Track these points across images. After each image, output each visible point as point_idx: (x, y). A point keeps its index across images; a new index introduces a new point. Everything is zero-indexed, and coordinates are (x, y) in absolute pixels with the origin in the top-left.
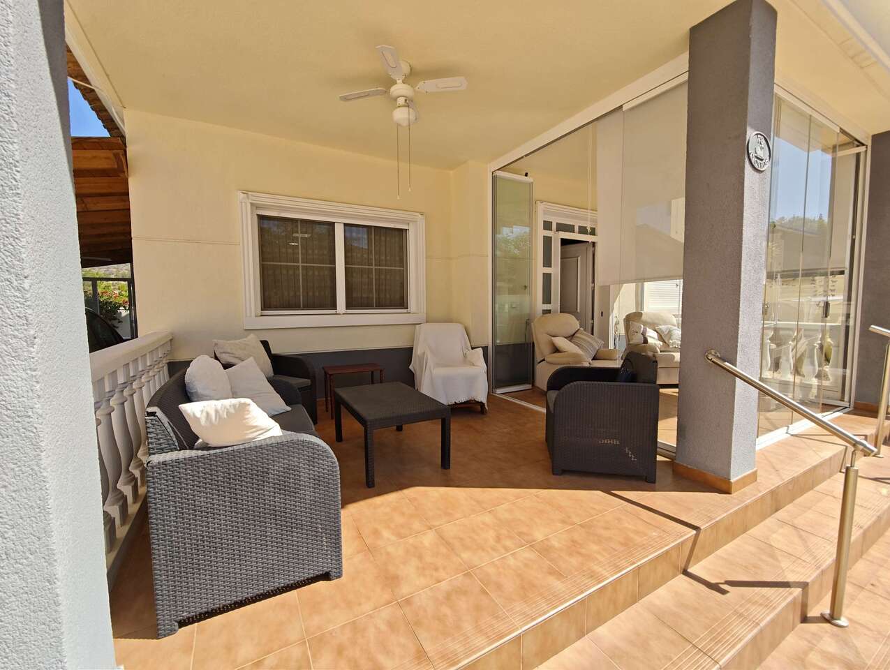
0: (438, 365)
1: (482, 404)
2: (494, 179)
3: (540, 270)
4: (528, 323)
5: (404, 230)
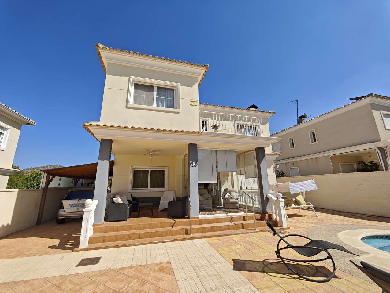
2: (182, 159)
5: (164, 171)
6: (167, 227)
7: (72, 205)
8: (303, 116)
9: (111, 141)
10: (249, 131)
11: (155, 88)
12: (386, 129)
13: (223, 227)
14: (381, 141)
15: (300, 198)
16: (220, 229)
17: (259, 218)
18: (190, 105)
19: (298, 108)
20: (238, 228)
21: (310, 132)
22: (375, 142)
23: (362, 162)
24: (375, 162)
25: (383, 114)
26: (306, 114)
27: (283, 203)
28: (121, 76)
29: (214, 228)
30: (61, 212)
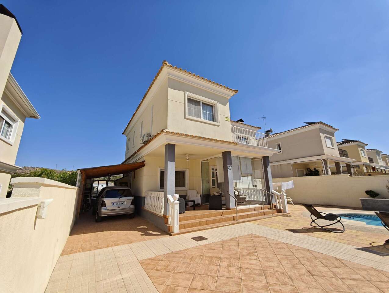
0: (192, 197)
1: (200, 204)
2: (201, 162)
3: (212, 179)
4: (209, 190)
5: (185, 172)
6: (218, 216)
7: (113, 203)
8: (269, 131)
9: (174, 145)
10: (243, 141)
11: (201, 104)
12: (327, 147)
13: (254, 215)
14: (324, 155)
16: (252, 215)
17: (269, 207)
18: (226, 120)
19: (265, 124)
20: (262, 215)
21: (277, 144)
22: (321, 155)
23: (309, 169)
24: (317, 169)
25: (325, 136)
26: (272, 129)
27: (286, 196)
28: (179, 91)
29: (249, 215)
30: (102, 210)
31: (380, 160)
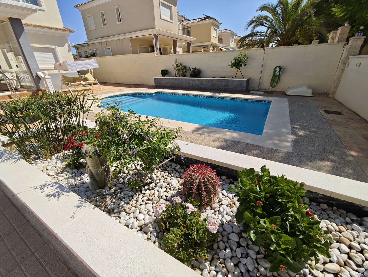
12: (161, 19)
14: (155, 28)
15: (89, 76)
17: (31, 94)
22: (152, 29)
25: (161, 2)
31: (233, 42)
